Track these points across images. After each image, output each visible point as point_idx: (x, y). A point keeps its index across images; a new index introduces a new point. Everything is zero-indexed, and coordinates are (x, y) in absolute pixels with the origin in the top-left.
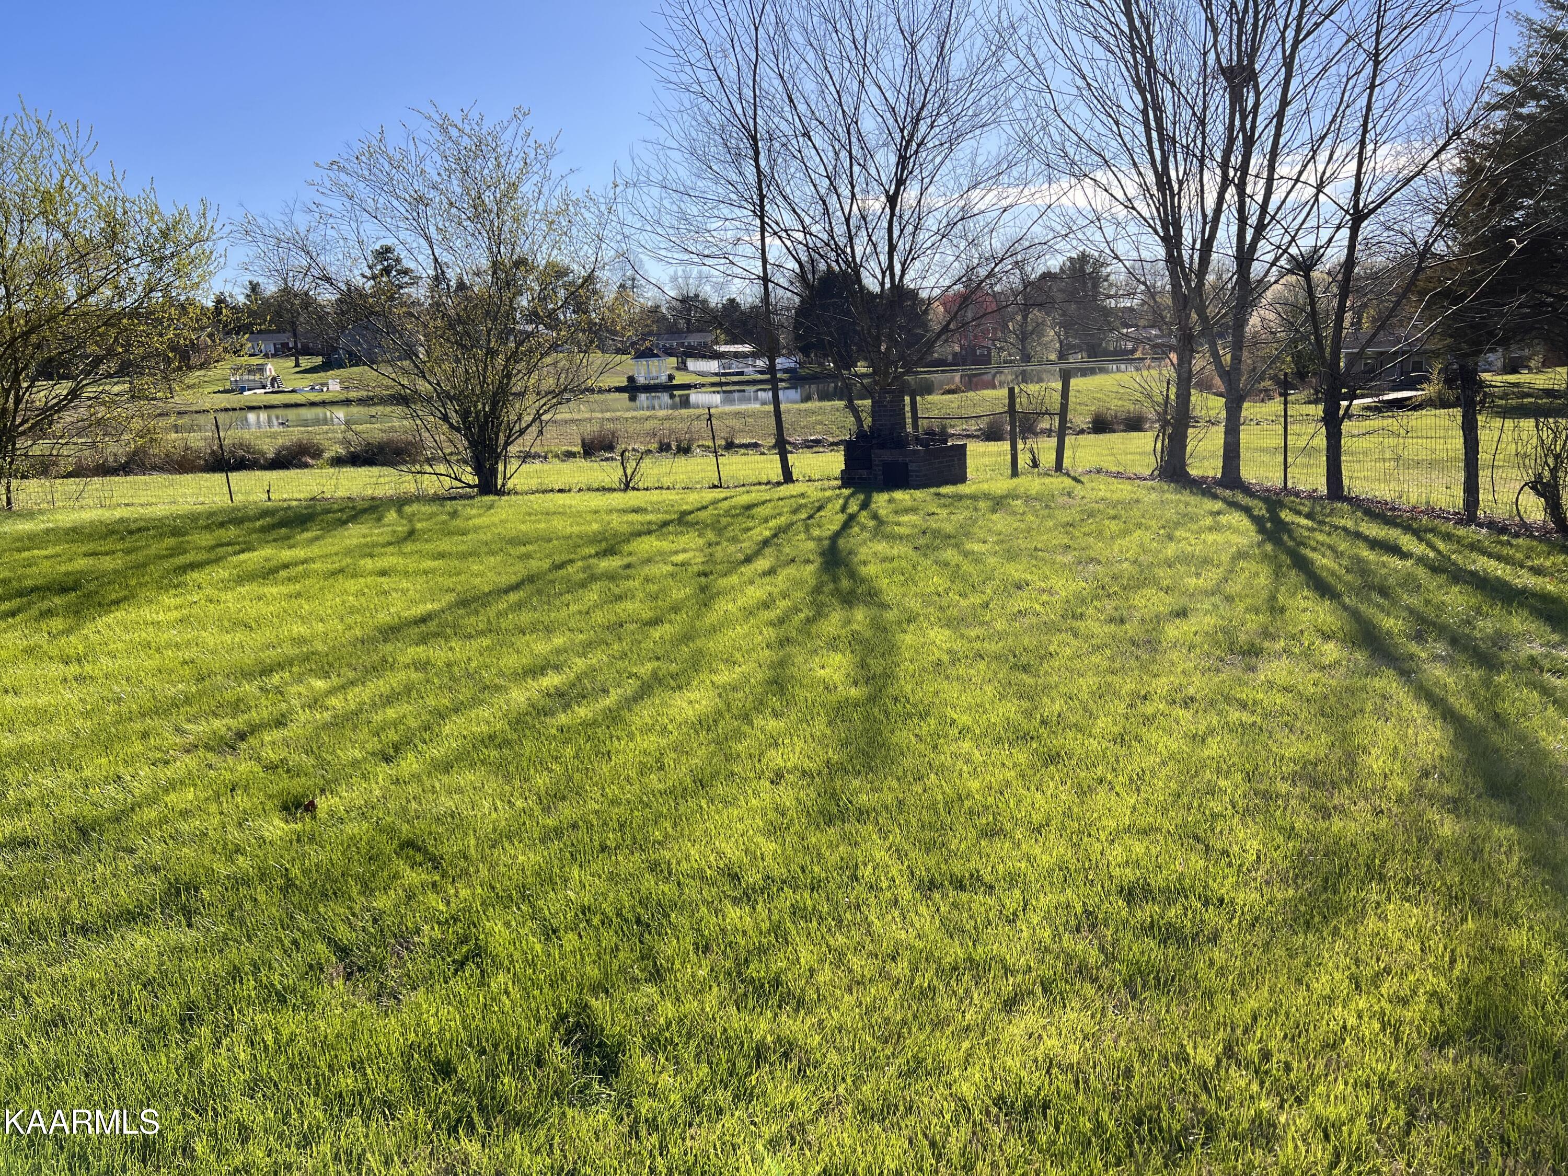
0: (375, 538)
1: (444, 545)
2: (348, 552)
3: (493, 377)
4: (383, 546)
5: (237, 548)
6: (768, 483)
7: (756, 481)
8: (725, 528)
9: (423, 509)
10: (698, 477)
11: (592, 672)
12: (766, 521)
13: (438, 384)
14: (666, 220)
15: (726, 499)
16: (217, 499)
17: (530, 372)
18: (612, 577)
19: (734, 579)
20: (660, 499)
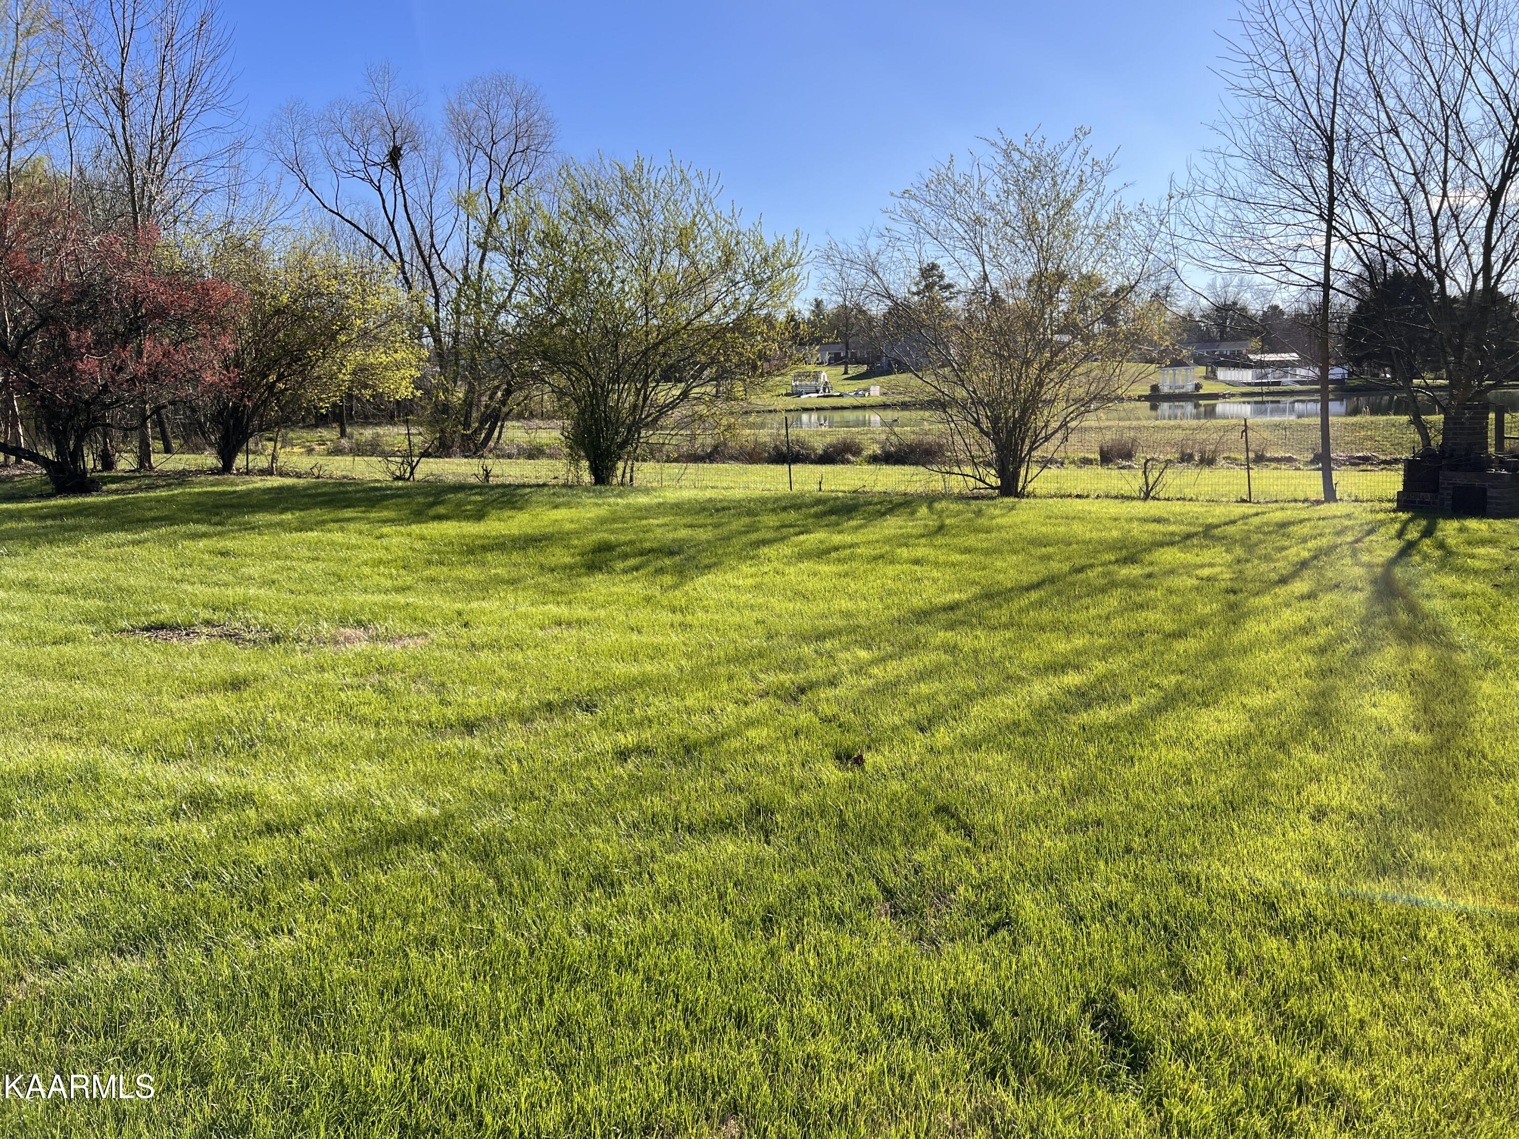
0: (909, 530)
1: (971, 541)
2: (888, 540)
3: (1025, 386)
4: (917, 538)
5: (797, 529)
6: (1306, 500)
7: (1291, 498)
8: (1256, 545)
9: (951, 506)
10: (1224, 490)
11: (1111, 677)
12: (1304, 541)
13: (974, 392)
14: (1220, 228)
15: (1257, 514)
16: (780, 487)
17: (1062, 381)
18: (1133, 585)
19: (1267, 600)
20: (1183, 511)
